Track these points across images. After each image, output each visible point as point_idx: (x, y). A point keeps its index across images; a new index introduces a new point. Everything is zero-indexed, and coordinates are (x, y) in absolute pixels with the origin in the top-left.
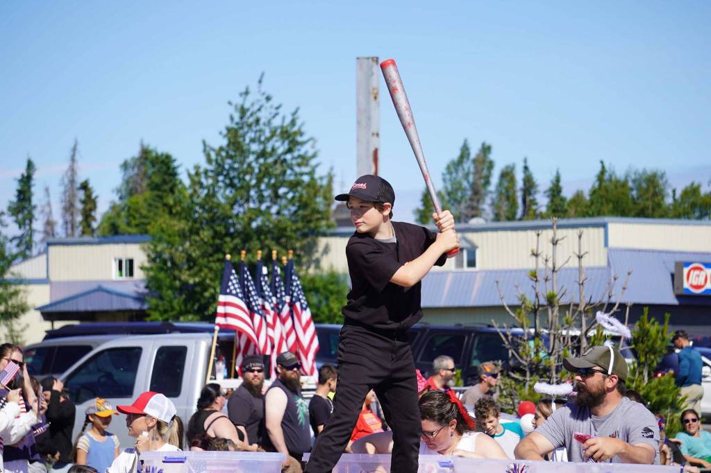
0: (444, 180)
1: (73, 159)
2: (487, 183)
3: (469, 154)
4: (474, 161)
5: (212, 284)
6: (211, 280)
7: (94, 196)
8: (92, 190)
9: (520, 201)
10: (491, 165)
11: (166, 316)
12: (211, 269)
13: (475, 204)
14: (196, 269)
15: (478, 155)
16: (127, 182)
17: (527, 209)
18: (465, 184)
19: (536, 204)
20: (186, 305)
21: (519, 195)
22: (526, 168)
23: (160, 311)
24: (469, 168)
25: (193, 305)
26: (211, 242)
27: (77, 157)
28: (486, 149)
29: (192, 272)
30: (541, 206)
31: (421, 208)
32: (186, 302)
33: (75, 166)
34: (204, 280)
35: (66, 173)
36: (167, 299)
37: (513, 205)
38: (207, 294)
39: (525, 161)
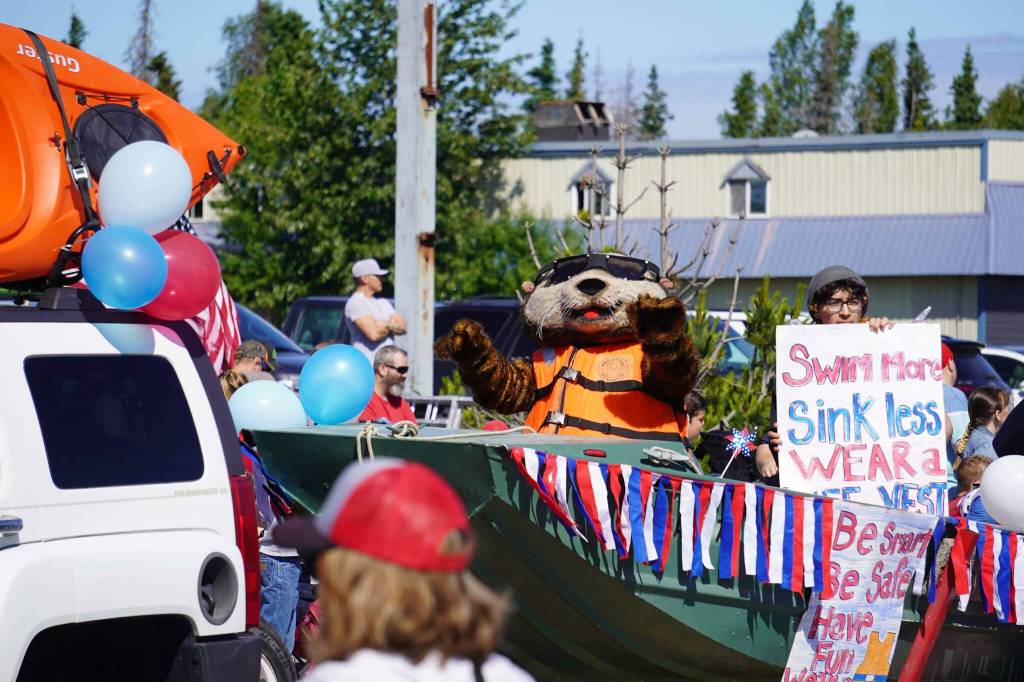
0: (773, 65)
1: (145, 18)
2: (844, 71)
3: (813, 22)
4: (822, 34)
5: (327, 233)
6: (326, 226)
7: (175, 79)
8: (171, 71)
9: (901, 103)
10: (852, 42)
11: (251, 286)
12: (324, 208)
13: (823, 107)
14: (301, 206)
15: (831, 25)
16: (234, 59)
17: (913, 114)
18: (807, 72)
19: (929, 107)
20: (284, 269)
21: (901, 90)
22: (913, 46)
23: (242, 276)
24: (814, 45)
25: (297, 268)
26: (326, 163)
27: (152, 15)
28: (844, 14)
29: (294, 212)
30: (937, 112)
31: (734, 112)
32: (285, 263)
33: (149, 29)
34: (313, 227)
35: (135, 39)
36: (255, 256)
37: (890, 107)
38: (317, 250)
39: (912, 34)
